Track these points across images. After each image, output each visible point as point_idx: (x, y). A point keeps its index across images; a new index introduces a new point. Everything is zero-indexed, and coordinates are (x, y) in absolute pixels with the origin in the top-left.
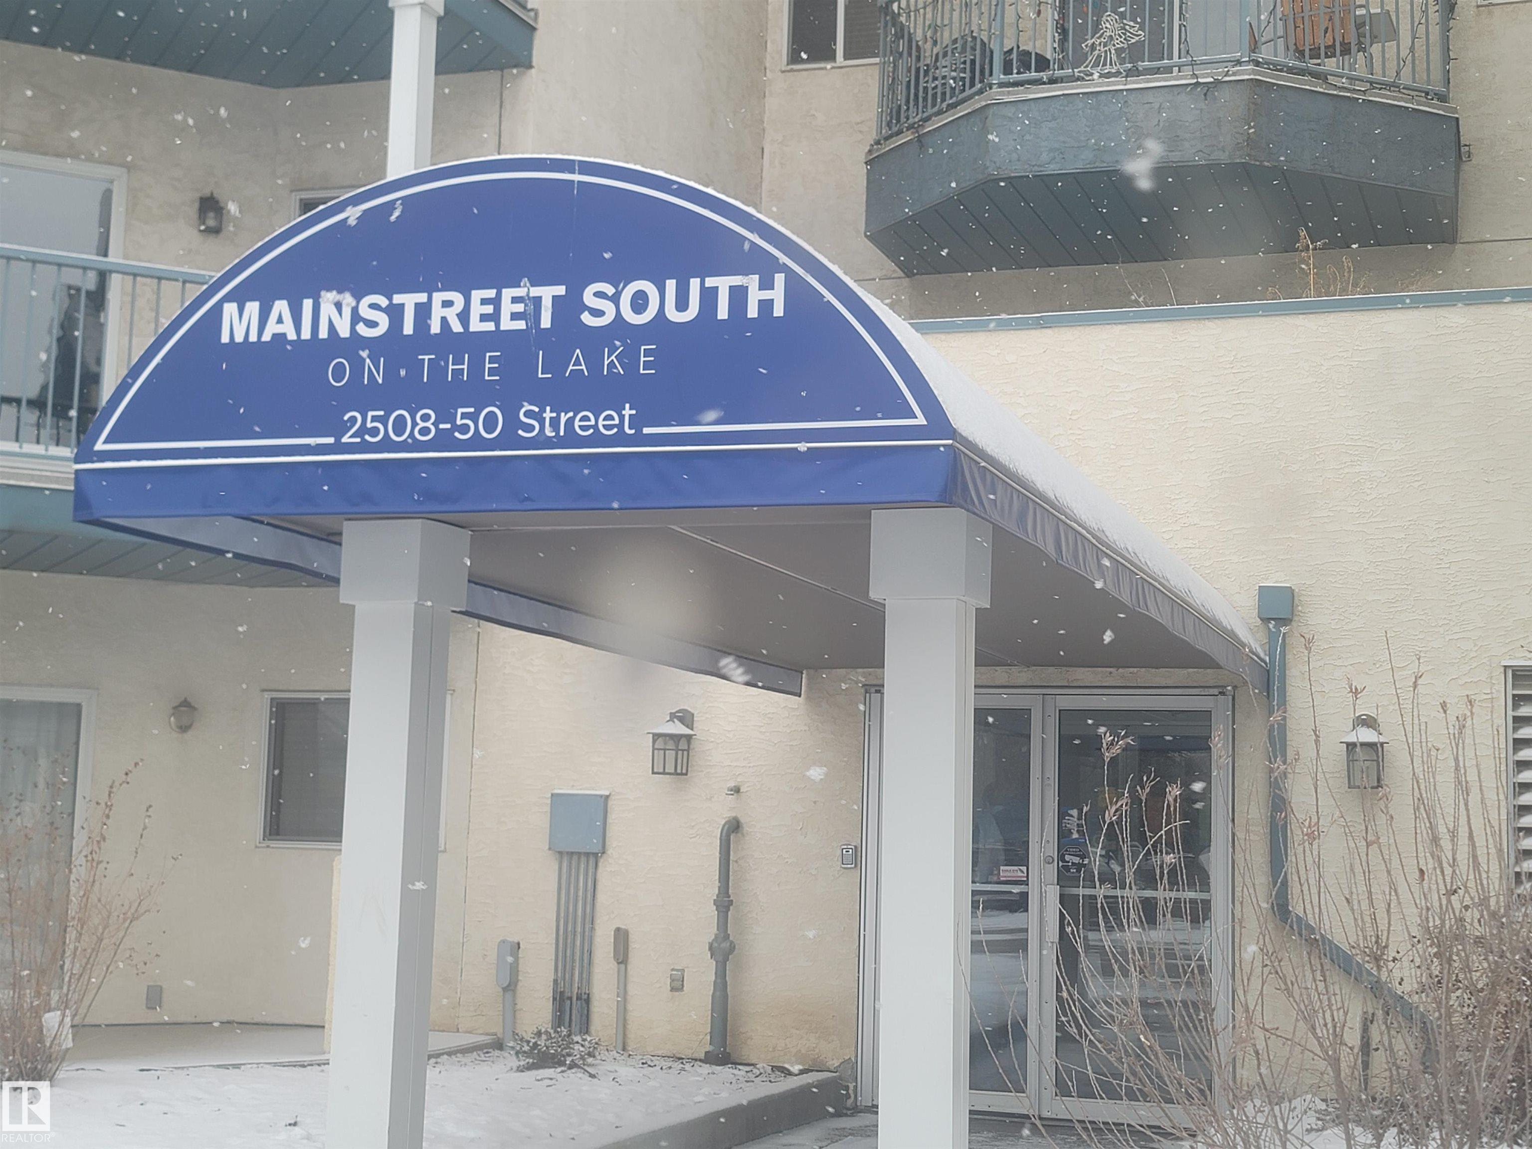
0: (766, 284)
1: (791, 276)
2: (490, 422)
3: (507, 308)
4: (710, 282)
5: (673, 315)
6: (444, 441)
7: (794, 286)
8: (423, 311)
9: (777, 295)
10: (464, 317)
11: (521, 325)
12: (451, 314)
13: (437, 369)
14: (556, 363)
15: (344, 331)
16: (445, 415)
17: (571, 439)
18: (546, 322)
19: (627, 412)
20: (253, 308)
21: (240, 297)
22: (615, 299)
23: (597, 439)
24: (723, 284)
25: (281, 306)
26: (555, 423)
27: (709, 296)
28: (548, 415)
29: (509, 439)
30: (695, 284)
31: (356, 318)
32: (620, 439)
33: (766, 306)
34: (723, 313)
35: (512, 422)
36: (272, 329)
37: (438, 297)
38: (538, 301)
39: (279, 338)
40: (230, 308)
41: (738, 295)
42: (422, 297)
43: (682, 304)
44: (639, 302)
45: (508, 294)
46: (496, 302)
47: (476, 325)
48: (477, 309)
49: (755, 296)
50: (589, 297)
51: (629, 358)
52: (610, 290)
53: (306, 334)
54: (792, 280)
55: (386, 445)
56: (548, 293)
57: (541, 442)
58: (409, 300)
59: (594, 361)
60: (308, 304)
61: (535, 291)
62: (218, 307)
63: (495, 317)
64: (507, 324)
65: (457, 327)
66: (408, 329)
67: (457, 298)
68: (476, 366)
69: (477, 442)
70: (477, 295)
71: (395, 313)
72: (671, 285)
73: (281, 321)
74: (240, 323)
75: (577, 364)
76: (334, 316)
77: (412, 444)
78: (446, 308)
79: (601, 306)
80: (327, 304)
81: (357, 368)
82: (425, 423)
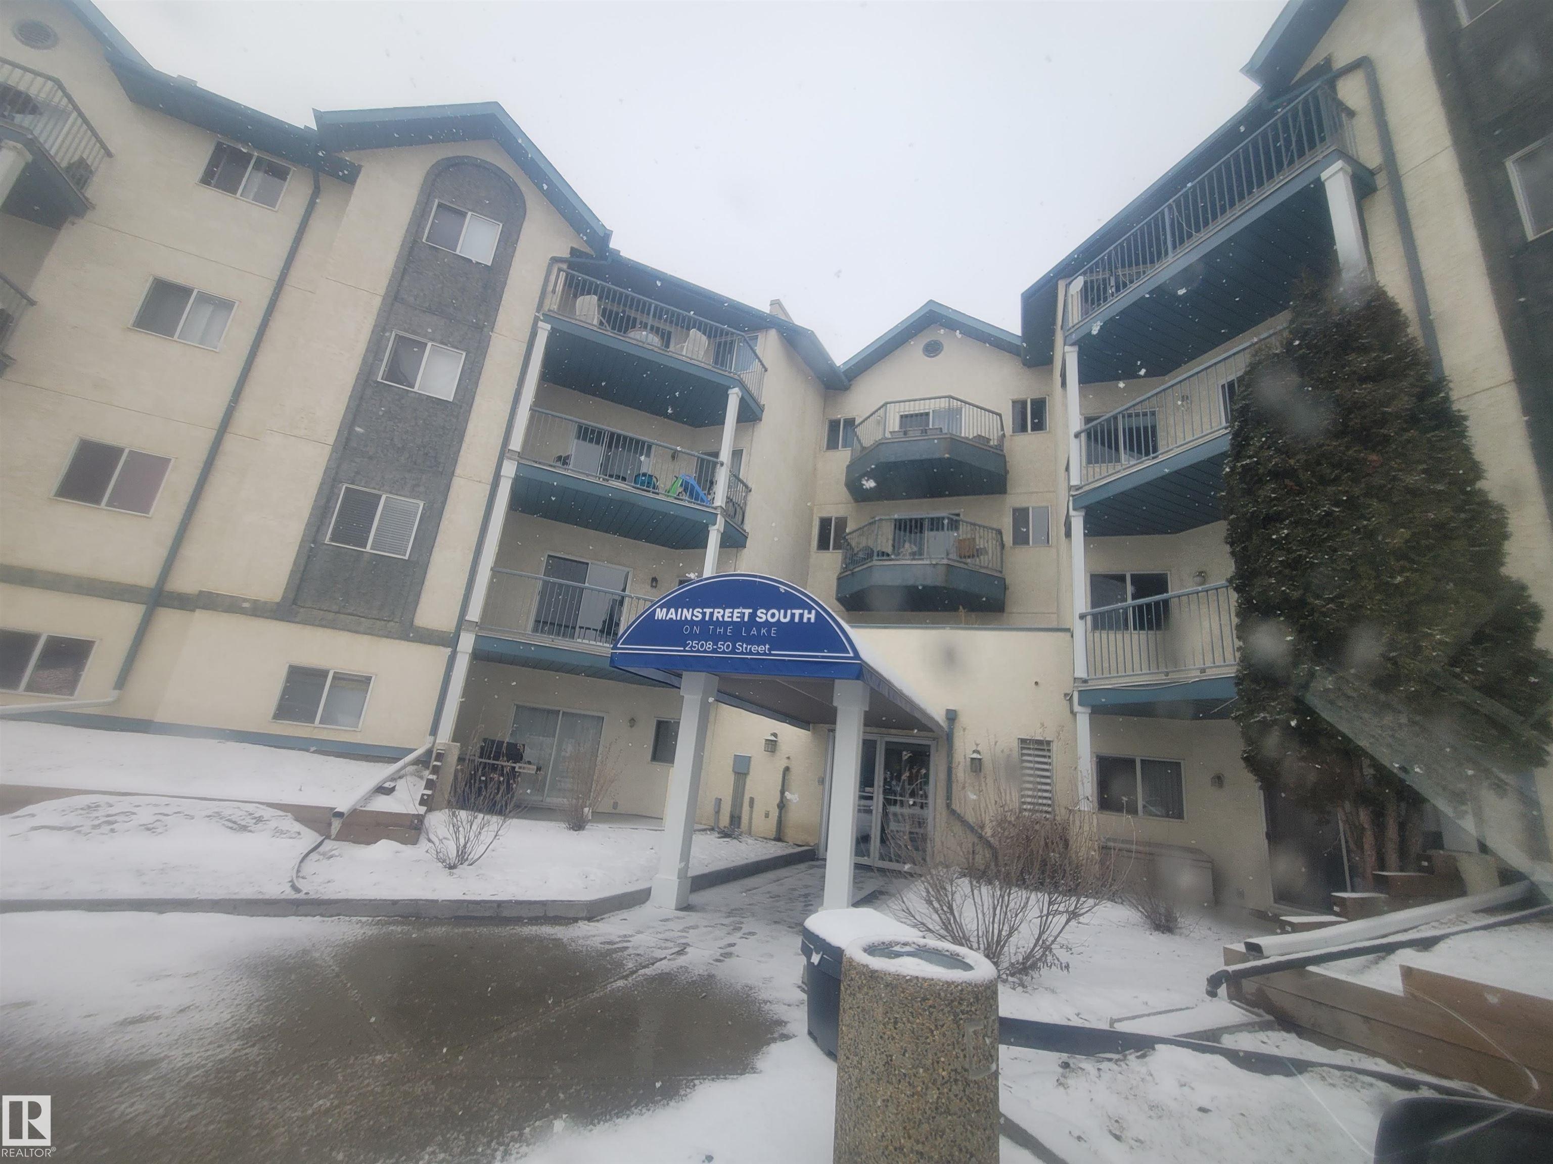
0: (810, 613)
1: (817, 611)
2: (728, 646)
3: (735, 615)
4: (794, 611)
5: (783, 620)
6: (714, 651)
7: (818, 614)
8: (712, 614)
9: (813, 616)
10: (723, 616)
11: (739, 620)
12: (720, 616)
13: (715, 630)
14: (748, 631)
15: (689, 618)
16: (716, 643)
17: (751, 653)
18: (746, 619)
19: (767, 646)
20: (665, 610)
21: (661, 607)
22: (766, 614)
23: (758, 654)
24: (797, 612)
25: (672, 610)
26: (746, 648)
27: (793, 615)
28: (745, 646)
29: (733, 652)
30: (789, 612)
31: (693, 615)
32: (765, 654)
33: (809, 619)
34: (797, 620)
35: (734, 647)
36: (669, 616)
37: (716, 610)
38: (744, 613)
39: (671, 619)
40: (658, 610)
41: (801, 616)
42: (712, 610)
43: (785, 617)
44: (773, 615)
45: (736, 611)
46: (732, 613)
47: (726, 619)
48: (727, 614)
49: (806, 616)
50: (759, 613)
51: (769, 632)
52: (765, 611)
53: (679, 618)
54: (817, 612)
55: (698, 651)
56: (747, 611)
57: (742, 653)
58: (708, 611)
59: (759, 631)
60: (680, 610)
61: (744, 611)
62: (655, 610)
63: (732, 617)
64: (735, 619)
65: (721, 619)
66: (707, 618)
67: (722, 611)
68: (725, 631)
69: (724, 652)
70: (727, 611)
71: (704, 614)
72: (782, 611)
73: (672, 614)
74: (660, 614)
75: (754, 632)
76: (687, 614)
77: (705, 651)
78: (718, 614)
79: (762, 615)
80: (685, 610)
81: (692, 629)
82: (709, 645)
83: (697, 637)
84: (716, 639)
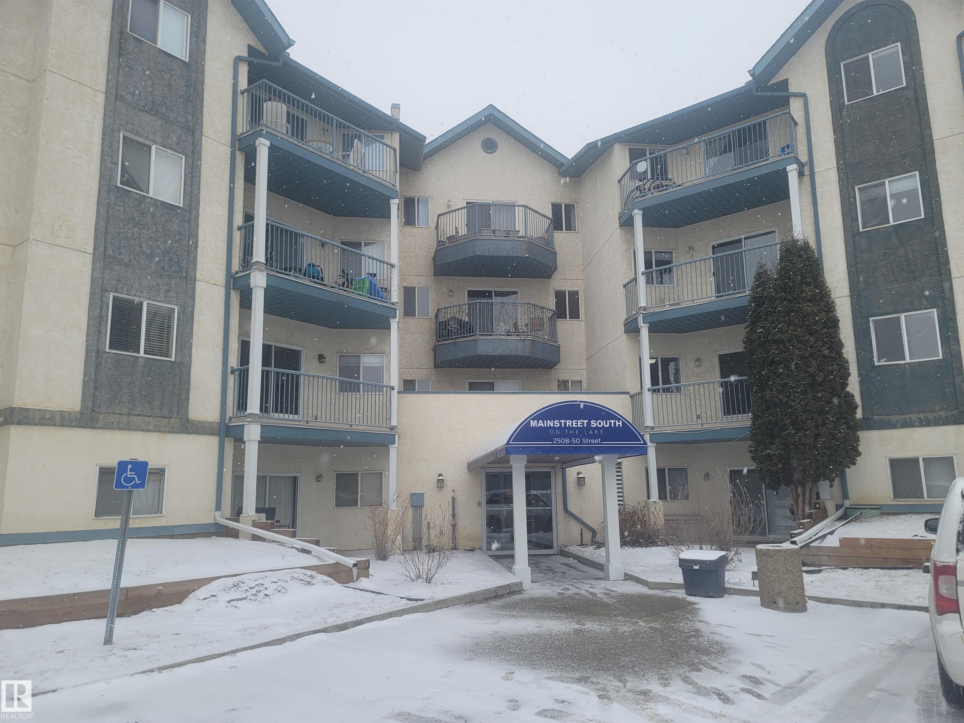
0: (619, 422)
2: (578, 441)
3: (579, 423)
4: (610, 421)
5: (605, 426)
6: (570, 443)
7: (623, 423)
8: (565, 423)
9: (621, 423)
10: (572, 424)
11: (581, 426)
12: (570, 424)
13: (569, 431)
15: (552, 426)
16: (570, 439)
17: (591, 444)
18: (585, 426)
19: (599, 440)
20: (536, 421)
21: (533, 419)
22: (596, 423)
23: (595, 444)
24: (612, 421)
25: (541, 421)
26: (588, 441)
27: (610, 423)
29: (581, 443)
30: (608, 421)
31: (554, 424)
32: (599, 444)
33: (619, 425)
34: (613, 426)
35: (582, 441)
36: (539, 425)
37: (567, 421)
38: (584, 423)
39: (541, 426)
40: (532, 421)
41: (615, 423)
42: (565, 421)
43: (606, 424)
44: (600, 424)
45: (579, 421)
46: (577, 422)
47: (574, 426)
48: (574, 423)
49: (617, 423)
50: (592, 422)
51: (599, 432)
52: (595, 421)
53: (545, 426)
54: (622, 421)
55: (561, 444)
56: (585, 421)
57: (586, 444)
58: (563, 421)
59: (594, 432)
60: (545, 421)
61: (583, 421)
62: (530, 421)
63: (577, 424)
64: (579, 426)
65: (571, 426)
67: (571, 421)
68: (575, 432)
69: (576, 444)
70: (574, 421)
71: (561, 423)
72: (604, 421)
73: (541, 424)
74: (533, 424)
75: (591, 432)
76: (550, 423)
77: (565, 444)
78: (569, 423)
79: (594, 424)
80: (549, 421)
81: (555, 432)
82: (567, 440)
83: (560, 436)
84: (570, 437)
